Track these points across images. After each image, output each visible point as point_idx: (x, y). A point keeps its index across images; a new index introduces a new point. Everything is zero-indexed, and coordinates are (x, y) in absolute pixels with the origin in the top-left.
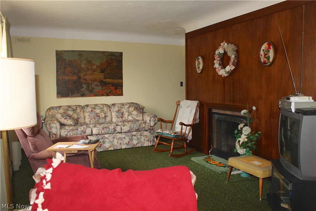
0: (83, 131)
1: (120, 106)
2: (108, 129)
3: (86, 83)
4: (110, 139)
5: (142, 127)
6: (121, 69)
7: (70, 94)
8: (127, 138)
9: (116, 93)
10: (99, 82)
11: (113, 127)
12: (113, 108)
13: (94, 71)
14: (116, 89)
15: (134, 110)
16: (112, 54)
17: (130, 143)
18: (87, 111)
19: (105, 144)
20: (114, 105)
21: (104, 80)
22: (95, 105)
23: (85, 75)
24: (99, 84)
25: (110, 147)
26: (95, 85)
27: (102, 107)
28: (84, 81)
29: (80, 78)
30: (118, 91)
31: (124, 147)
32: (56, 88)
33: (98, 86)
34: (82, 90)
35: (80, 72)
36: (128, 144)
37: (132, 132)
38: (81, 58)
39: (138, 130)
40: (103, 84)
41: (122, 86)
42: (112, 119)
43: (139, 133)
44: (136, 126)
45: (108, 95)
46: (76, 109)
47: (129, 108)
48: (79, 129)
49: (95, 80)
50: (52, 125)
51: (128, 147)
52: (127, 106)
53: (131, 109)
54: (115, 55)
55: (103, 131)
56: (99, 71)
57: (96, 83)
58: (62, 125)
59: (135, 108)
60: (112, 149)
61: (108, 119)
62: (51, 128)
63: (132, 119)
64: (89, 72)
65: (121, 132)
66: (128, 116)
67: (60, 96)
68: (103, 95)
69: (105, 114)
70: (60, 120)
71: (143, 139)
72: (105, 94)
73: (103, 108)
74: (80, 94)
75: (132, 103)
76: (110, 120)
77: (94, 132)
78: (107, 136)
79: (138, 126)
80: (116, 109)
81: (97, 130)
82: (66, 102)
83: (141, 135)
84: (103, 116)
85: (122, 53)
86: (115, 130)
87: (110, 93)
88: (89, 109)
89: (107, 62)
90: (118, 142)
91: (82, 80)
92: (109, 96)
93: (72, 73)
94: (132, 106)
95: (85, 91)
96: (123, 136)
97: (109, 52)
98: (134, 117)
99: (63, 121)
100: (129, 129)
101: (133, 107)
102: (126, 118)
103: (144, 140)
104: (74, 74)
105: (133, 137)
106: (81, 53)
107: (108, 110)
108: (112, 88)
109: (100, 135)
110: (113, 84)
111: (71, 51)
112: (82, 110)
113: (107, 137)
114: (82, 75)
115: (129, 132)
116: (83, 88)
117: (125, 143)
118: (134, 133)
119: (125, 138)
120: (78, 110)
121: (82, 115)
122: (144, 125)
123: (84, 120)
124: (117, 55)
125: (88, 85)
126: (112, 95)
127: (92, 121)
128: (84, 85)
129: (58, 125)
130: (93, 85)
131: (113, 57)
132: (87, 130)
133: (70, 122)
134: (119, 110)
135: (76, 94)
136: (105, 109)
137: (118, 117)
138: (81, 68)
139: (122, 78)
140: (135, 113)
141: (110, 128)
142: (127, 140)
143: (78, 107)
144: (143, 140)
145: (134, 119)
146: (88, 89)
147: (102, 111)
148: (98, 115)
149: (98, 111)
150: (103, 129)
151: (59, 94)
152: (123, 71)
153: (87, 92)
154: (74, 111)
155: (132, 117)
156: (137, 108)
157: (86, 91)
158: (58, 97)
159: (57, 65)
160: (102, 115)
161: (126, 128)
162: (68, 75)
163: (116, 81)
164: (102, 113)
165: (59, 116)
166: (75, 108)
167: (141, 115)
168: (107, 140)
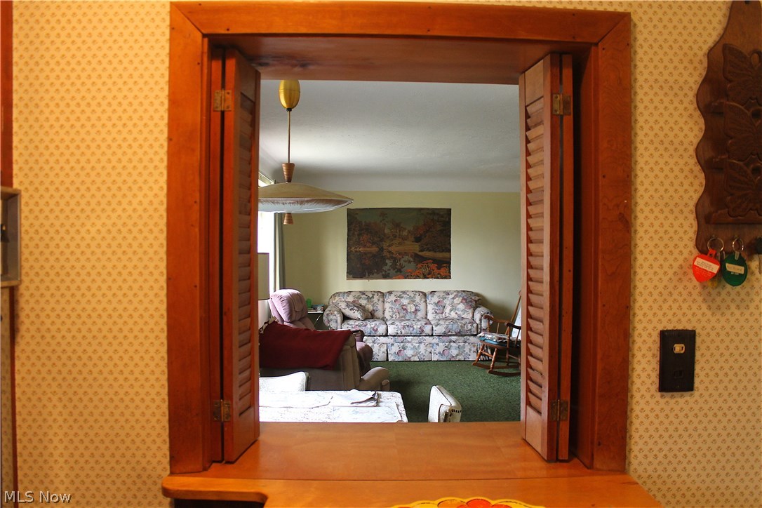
0: (373, 329)
1: (442, 294)
2: (412, 329)
3: (392, 258)
4: (414, 344)
5: (466, 328)
6: (449, 236)
7: (367, 274)
8: (441, 344)
9: (438, 274)
10: (411, 256)
11: (419, 327)
12: (430, 297)
13: (404, 239)
14: (439, 268)
15: (462, 302)
16: (433, 212)
17: (446, 352)
18: (389, 300)
19: (405, 351)
20: (433, 292)
21: (420, 253)
22: (402, 292)
23: (389, 246)
24: (412, 260)
25: (413, 356)
26: (405, 261)
27: (412, 296)
28: (388, 255)
29: (382, 249)
30: (442, 271)
31: (435, 358)
32: (346, 264)
33: (410, 262)
34: (384, 268)
35: (382, 240)
36: (442, 354)
37: (450, 335)
38: (383, 220)
39: (459, 333)
40: (419, 259)
41: (449, 263)
42: (427, 315)
43: (462, 339)
44: (456, 328)
45: (425, 277)
46: (373, 297)
47: (453, 298)
48: (369, 326)
49: (406, 254)
50: (331, 317)
51: (442, 359)
52: (453, 296)
53: (457, 300)
54: (438, 214)
55: (403, 331)
56: (413, 239)
57: (406, 258)
58: (346, 318)
59: (463, 299)
60: (416, 359)
61: (420, 315)
62: (329, 321)
63: (456, 316)
64: (397, 241)
65: (432, 335)
66: (451, 311)
67: (351, 276)
68: (417, 277)
69: (416, 306)
70: (343, 311)
71: (467, 347)
72: (421, 276)
73: (414, 297)
74: (381, 274)
75: (464, 291)
76: (424, 315)
77: (390, 332)
78: (409, 338)
79: (460, 328)
80: (435, 299)
81: (394, 328)
82: (358, 285)
83: (465, 342)
84: (413, 309)
85: (451, 209)
86: (423, 331)
87: (429, 274)
88: (392, 298)
89: (425, 225)
90: (426, 350)
91: (385, 253)
92: (428, 278)
93: (370, 242)
94: (460, 296)
95: (389, 270)
96: (435, 340)
97: (428, 209)
98: (458, 313)
99: (348, 312)
100: (444, 330)
101: (461, 298)
102: (447, 315)
103: (470, 350)
104: (373, 243)
105: (452, 344)
106: (384, 212)
107: (422, 301)
108: (434, 266)
109: (399, 336)
110: (435, 261)
111: (370, 209)
112: (381, 299)
113: (410, 340)
114: (385, 245)
115: (444, 336)
116: (387, 264)
117: (437, 352)
118: (454, 338)
119: (437, 344)
120: (376, 297)
121: (380, 307)
122: (469, 327)
123: (384, 314)
124: (441, 213)
125: (395, 260)
126: (432, 278)
127: (394, 316)
128: (387, 261)
129: (339, 319)
130: (402, 262)
131: (436, 218)
132: (380, 327)
133: (357, 314)
134: (439, 302)
135: (375, 274)
136: (418, 299)
137: (436, 312)
138: (384, 235)
139: (449, 251)
140: (461, 306)
141: (415, 327)
142: (441, 347)
143: (376, 294)
144: (467, 350)
145: (459, 316)
146: (394, 267)
147: (412, 301)
148: (404, 307)
149: (405, 301)
150: (404, 328)
151: (350, 274)
152: (451, 239)
153: (392, 272)
154: (369, 299)
155: (456, 313)
156: (466, 300)
157: (392, 270)
158: (348, 278)
159: (349, 230)
160: (411, 308)
161: (439, 330)
162: (365, 246)
163: (439, 255)
164: (412, 305)
165: (343, 305)
166: (371, 296)
167: (470, 311)
168: (409, 345)
